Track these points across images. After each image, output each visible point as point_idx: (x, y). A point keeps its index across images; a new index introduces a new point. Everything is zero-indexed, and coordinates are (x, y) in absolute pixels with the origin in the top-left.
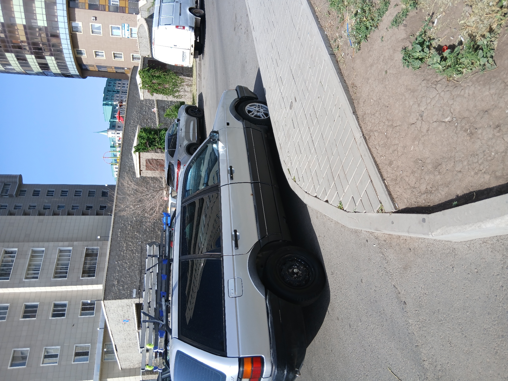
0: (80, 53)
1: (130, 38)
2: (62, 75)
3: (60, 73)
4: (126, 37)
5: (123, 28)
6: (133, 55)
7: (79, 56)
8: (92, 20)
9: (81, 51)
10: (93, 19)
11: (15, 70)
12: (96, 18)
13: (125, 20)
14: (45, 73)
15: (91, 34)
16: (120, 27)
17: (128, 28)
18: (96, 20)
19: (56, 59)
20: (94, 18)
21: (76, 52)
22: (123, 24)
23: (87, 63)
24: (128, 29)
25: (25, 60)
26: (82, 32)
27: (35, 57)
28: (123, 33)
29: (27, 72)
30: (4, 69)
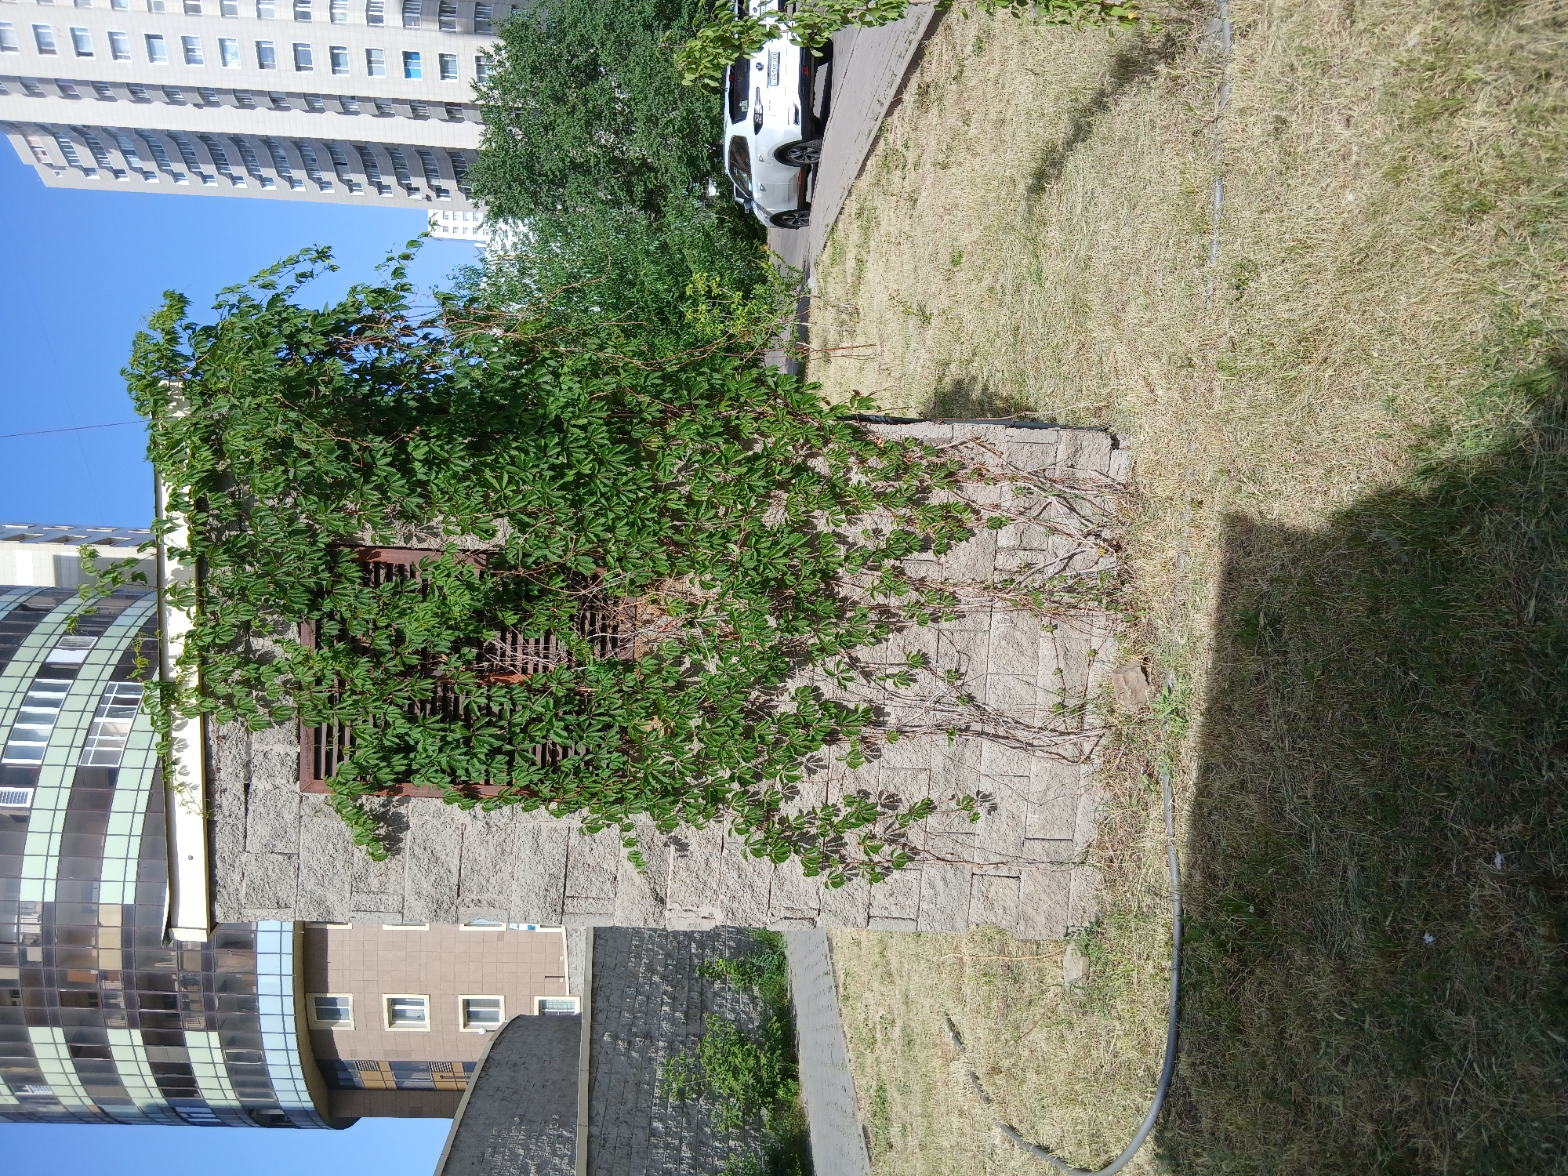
0: (331, 1012)
1: (538, 929)
2: (245, 1116)
3: (236, 1103)
7: (323, 1024)
9: (333, 1001)
11: (58, 1103)
14: (179, 1109)
19: (226, 1043)
21: (313, 1008)
23: (353, 1052)
25: (104, 1052)
27: (144, 1036)
29: (108, 1108)
30: (13, 1101)
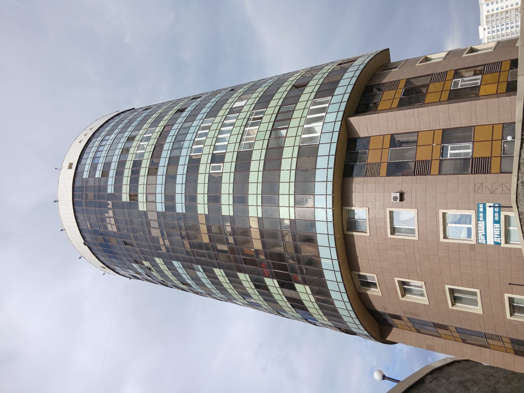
0: (366, 283)
1: (503, 245)
4: (490, 242)
5: (481, 215)
6: (511, 300)
7: (363, 289)
8: (392, 200)
9: (365, 278)
10: (395, 198)
12: (402, 195)
13: (488, 192)
15: (390, 236)
16: (472, 213)
17: (497, 214)
18: (402, 199)
19: (314, 292)
20: (398, 195)
21: (357, 281)
22: (481, 206)
23: (384, 308)
24: (497, 219)
25: (266, 288)
26: (368, 231)
27: (280, 283)
28: (481, 232)
